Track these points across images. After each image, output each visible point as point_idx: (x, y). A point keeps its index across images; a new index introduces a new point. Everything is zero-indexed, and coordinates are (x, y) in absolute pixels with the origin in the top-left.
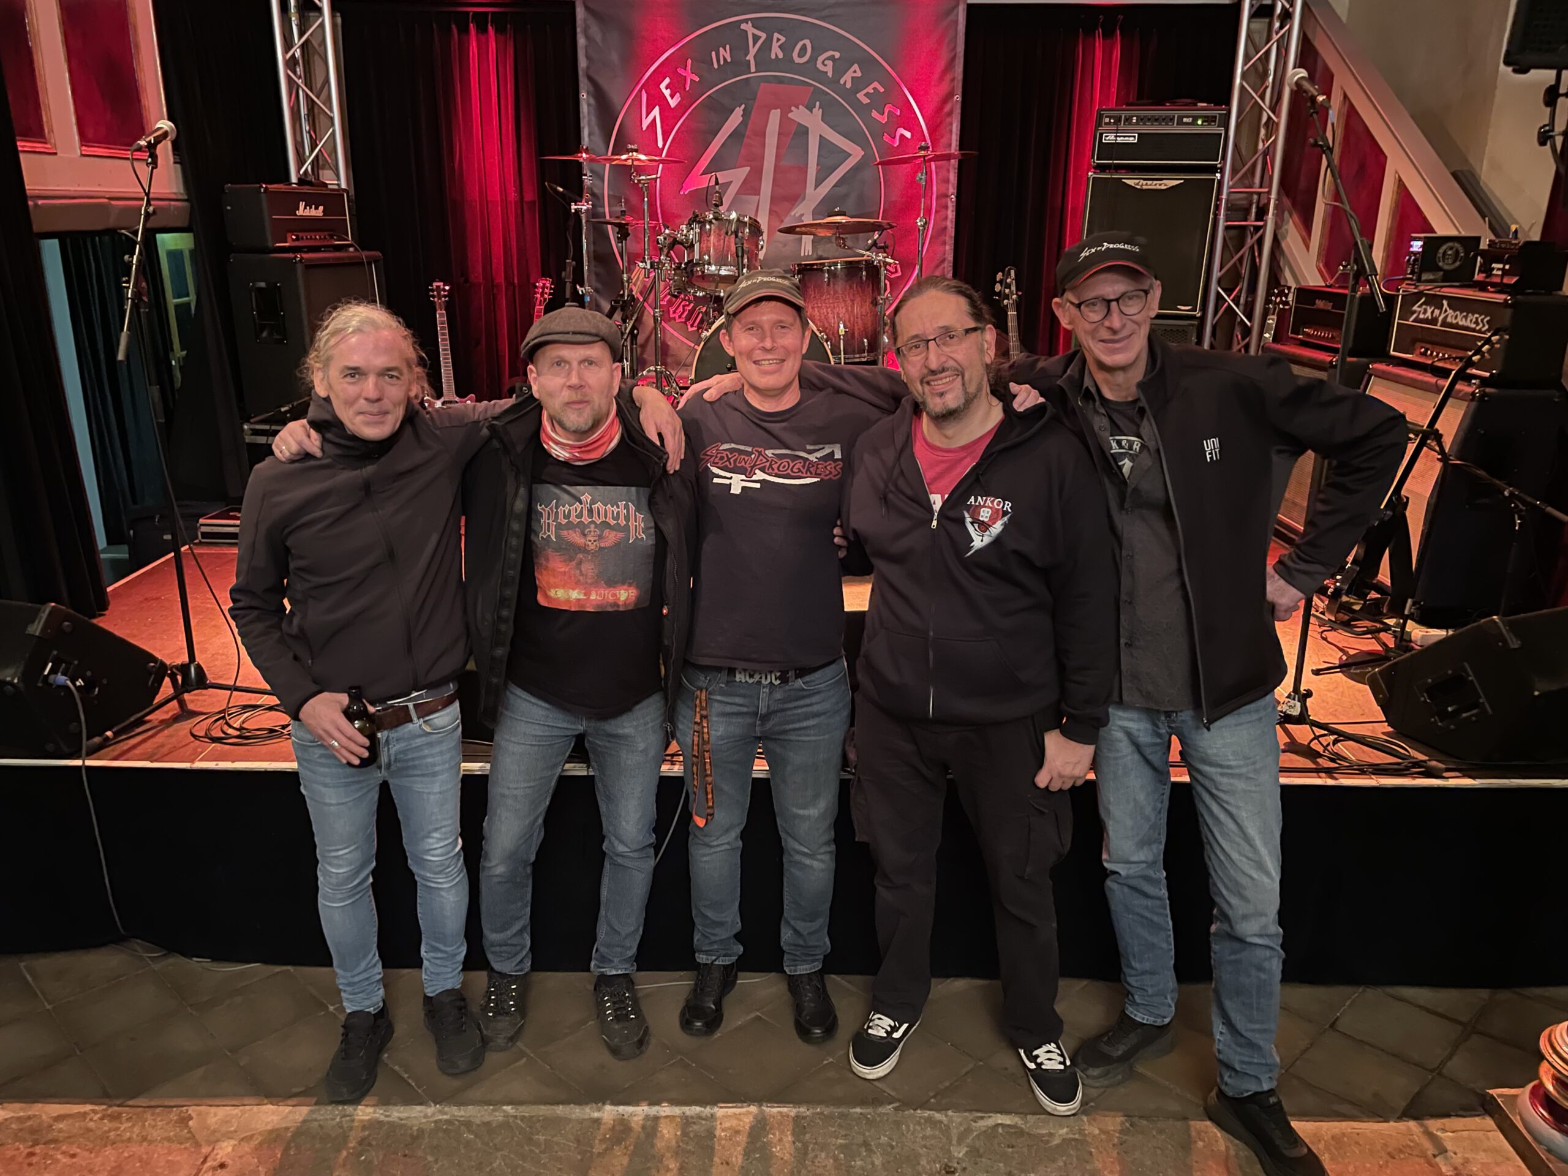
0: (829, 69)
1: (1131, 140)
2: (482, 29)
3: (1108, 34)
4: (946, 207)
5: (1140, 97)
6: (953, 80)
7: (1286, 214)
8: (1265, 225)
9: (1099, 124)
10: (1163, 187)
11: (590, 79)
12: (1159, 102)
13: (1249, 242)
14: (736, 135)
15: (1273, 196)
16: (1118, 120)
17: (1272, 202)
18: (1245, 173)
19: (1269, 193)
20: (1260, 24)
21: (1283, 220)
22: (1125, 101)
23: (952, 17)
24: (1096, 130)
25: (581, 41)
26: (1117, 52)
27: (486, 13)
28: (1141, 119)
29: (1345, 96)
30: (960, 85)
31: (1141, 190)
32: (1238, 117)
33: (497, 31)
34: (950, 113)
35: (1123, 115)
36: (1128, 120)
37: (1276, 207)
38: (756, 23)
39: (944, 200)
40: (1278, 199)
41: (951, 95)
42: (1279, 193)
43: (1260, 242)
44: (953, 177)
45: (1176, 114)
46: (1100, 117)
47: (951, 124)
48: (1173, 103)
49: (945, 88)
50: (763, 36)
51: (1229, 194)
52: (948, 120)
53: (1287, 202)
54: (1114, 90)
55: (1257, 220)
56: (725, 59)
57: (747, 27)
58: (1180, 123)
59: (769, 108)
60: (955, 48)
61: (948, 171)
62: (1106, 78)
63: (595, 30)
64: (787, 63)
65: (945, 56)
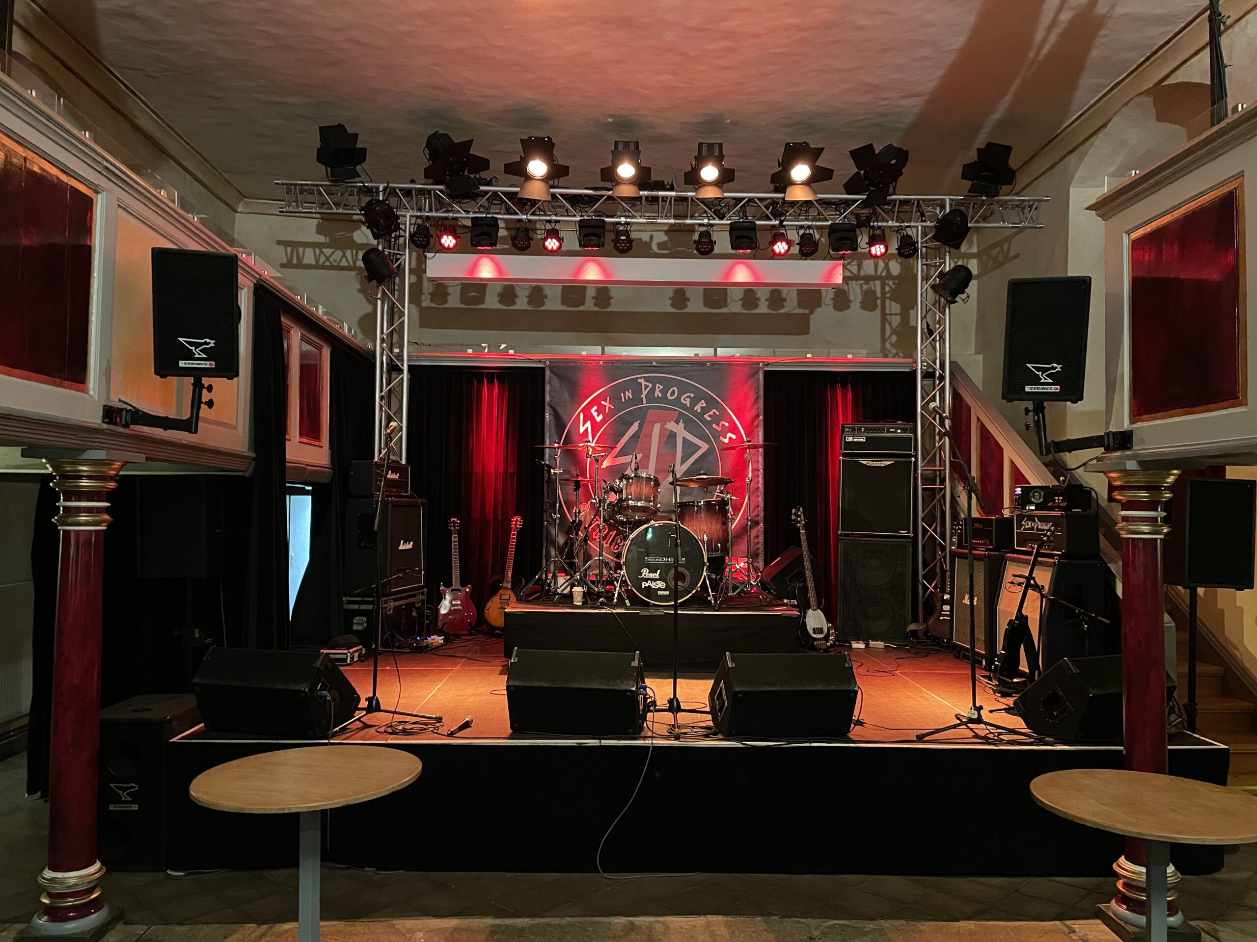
0: (688, 402)
1: (862, 440)
2: (490, 381)
3: (844, 386)
4: (758, 476)
5: (865, 418)
6: (758, 409)
7: (956, 482)
8: (945, 488)
9: (843, 431)
10: (883, 465)
11: (551, 407)
12: (876, 420)
13: (938, 497)
14: (635, 436)
15: (947, 471)
16: (853, 430)
17: (947, 475)
18: (930, 459)
19: (945, 470)
20: (928, 382)
21: (955, 485)
22: (856, 419)
23: (756, 377)
24: (842, 435)
25: (548, 388)
26: (850, 396)
27: (494, 373)
28: (866, 430)
29: (978, 419)
30: (762, 411)
31: (870, 467)
32: (922, 428)
33: (499, 382)
34: (757, 426)
35: (857, 427)
36: (859, 430)
37: (950, 477)
38: (646, 379)
39: (757, 472)
40: (951, 473)
41: (758, 416)
42: (950, 470)
43: (944, 496)
44: (761, 459)
45: (886, 427)
46: (843, 428)
47: (758, 432)
48: (884, 422)
49: (754, 412)
50: (651, 385)
51: (923, 470)
52: (757, 429)
53: (956, 475)
54: (850, 415)
55: (940, 484)
56: (629, 397)
57: (642, 381)
58: (888, 431)
59: (654, 422)
60: (758, 392)
61: (758, 456)
62: (845, 407)
63: (556, 382)
64: (664, 399)
65: (752, 397)
